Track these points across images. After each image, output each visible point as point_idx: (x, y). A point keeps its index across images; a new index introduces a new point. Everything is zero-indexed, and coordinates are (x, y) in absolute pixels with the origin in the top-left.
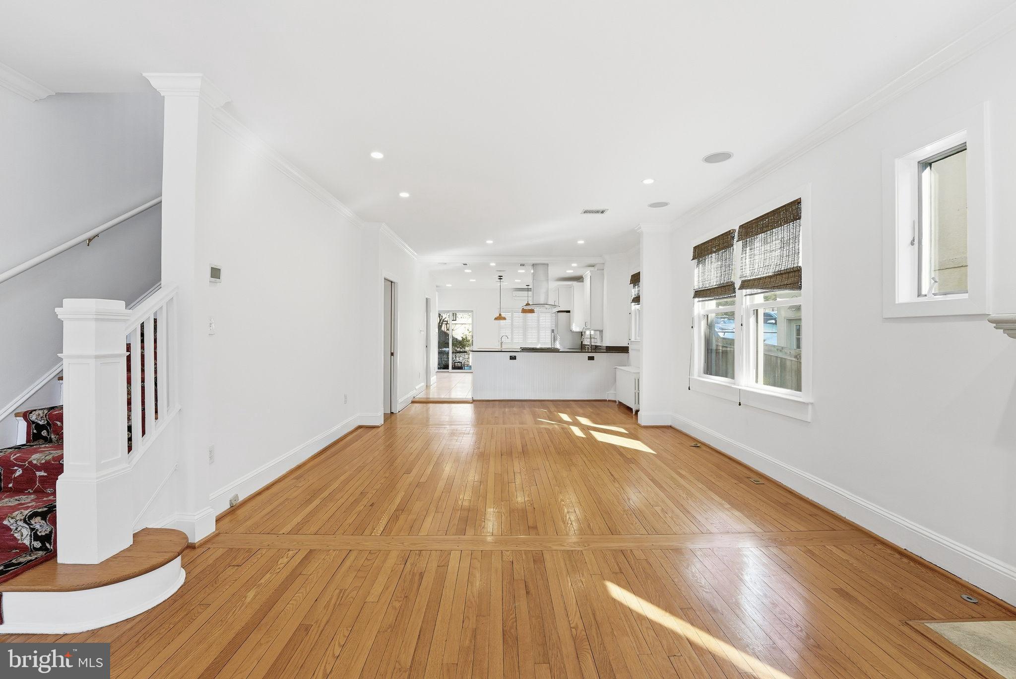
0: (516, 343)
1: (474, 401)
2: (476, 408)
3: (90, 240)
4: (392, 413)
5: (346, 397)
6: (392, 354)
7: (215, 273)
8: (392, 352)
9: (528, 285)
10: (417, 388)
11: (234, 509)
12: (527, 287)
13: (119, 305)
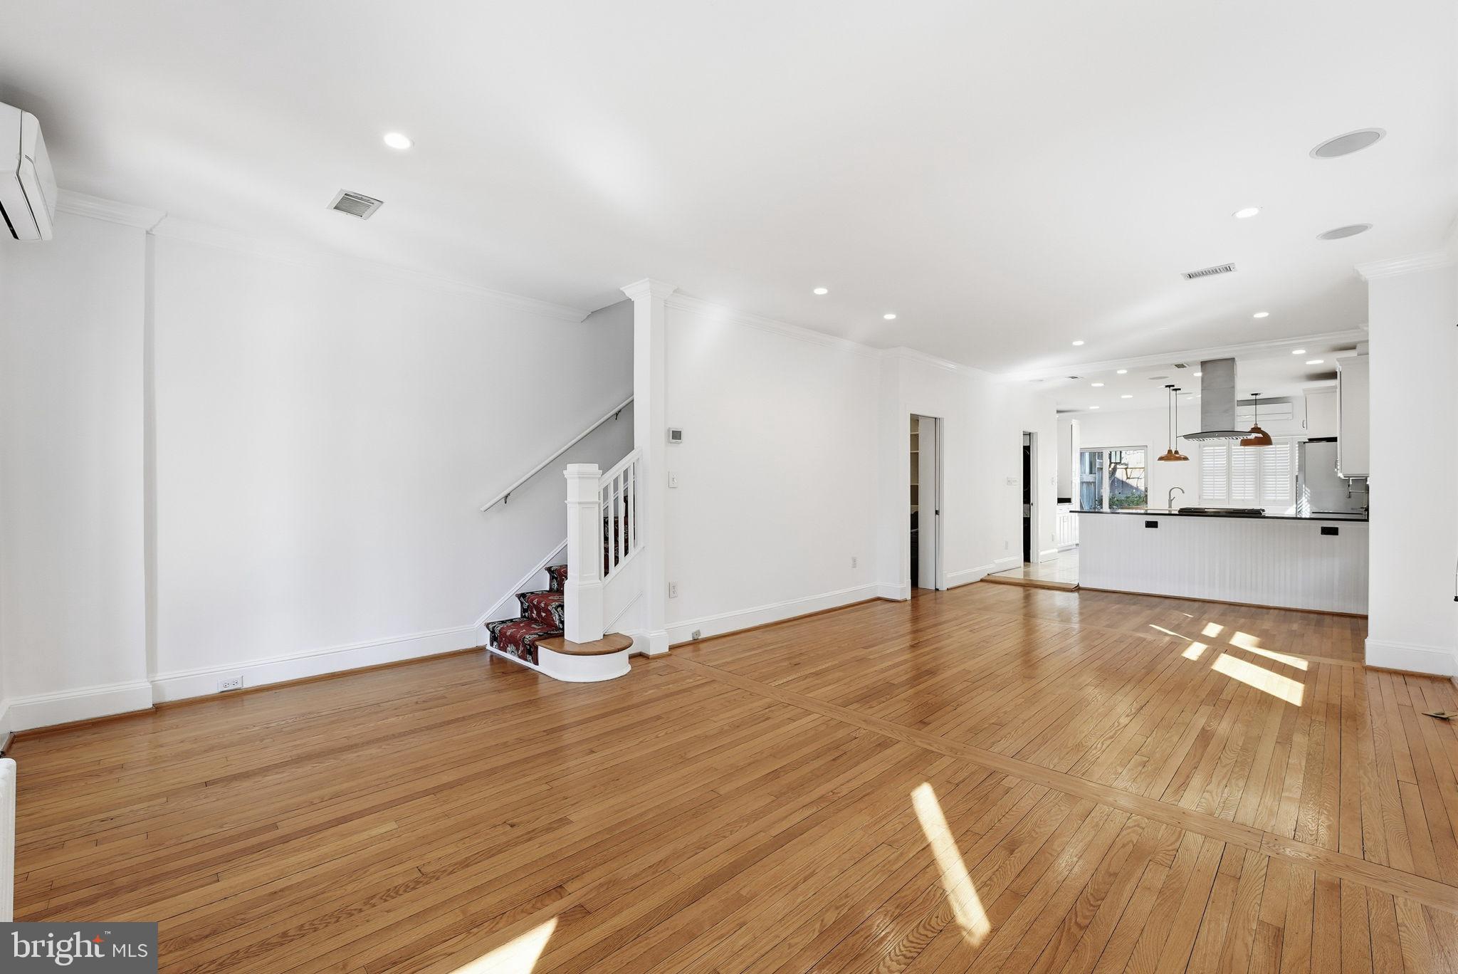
0: (1205, 499)
1: (1078, 589)
2: (1082, 600)
3: (617, 414)
4: (937, 590)
5: (854, 560)
6: (937, 512)
7: (677, 435)
8: (937, 509)
9: (1256, 394)
10: (996, 561)
11: (696, 643)
12: (1254, 397)
13: (594, 468)
